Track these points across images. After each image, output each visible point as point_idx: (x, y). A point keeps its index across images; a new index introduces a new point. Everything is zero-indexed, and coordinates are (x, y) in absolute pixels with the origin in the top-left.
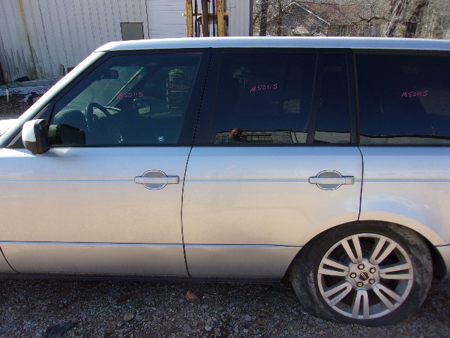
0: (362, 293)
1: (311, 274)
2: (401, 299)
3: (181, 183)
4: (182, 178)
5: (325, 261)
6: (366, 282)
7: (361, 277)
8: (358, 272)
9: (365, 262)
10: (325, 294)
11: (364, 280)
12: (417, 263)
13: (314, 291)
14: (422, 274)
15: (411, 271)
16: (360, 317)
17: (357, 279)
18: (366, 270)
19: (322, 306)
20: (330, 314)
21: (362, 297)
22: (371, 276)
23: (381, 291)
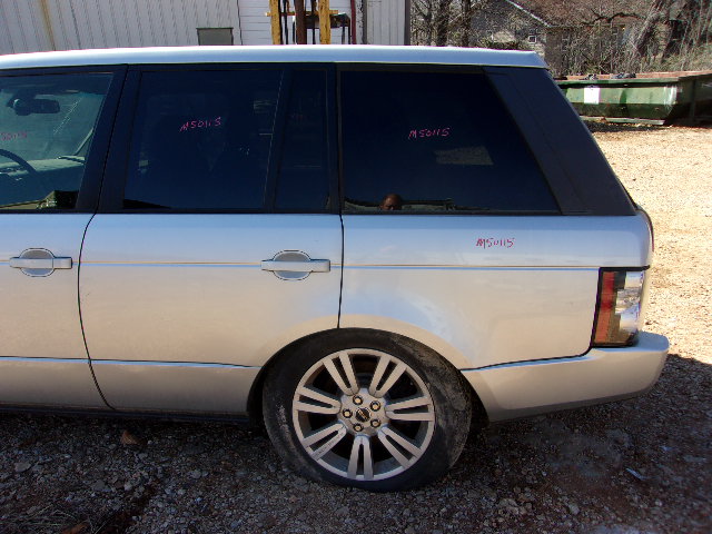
0: (362, 441)
1: (282, 410)
2: (418, 451)
3: (75, 267)
4: (76, 260)
5: (301, 390)
6: (367, 424)
7: (358, 417)
8: (354, 409)
9: (363, 393)
10: (306, 441)
11: (363, 421)
12: (438, 396)
13: (288, 436)
14: (446, 414)
15: (431, 408)
16: (360, 477)
17: (354, 420)
18: (366, 405)
19: (302, 459)
20: (314, 471)
21: (361, 447)
22: (373, 415)
23: (388, 438)
